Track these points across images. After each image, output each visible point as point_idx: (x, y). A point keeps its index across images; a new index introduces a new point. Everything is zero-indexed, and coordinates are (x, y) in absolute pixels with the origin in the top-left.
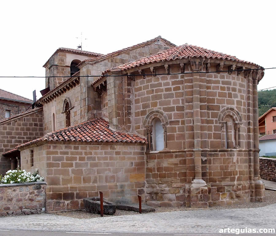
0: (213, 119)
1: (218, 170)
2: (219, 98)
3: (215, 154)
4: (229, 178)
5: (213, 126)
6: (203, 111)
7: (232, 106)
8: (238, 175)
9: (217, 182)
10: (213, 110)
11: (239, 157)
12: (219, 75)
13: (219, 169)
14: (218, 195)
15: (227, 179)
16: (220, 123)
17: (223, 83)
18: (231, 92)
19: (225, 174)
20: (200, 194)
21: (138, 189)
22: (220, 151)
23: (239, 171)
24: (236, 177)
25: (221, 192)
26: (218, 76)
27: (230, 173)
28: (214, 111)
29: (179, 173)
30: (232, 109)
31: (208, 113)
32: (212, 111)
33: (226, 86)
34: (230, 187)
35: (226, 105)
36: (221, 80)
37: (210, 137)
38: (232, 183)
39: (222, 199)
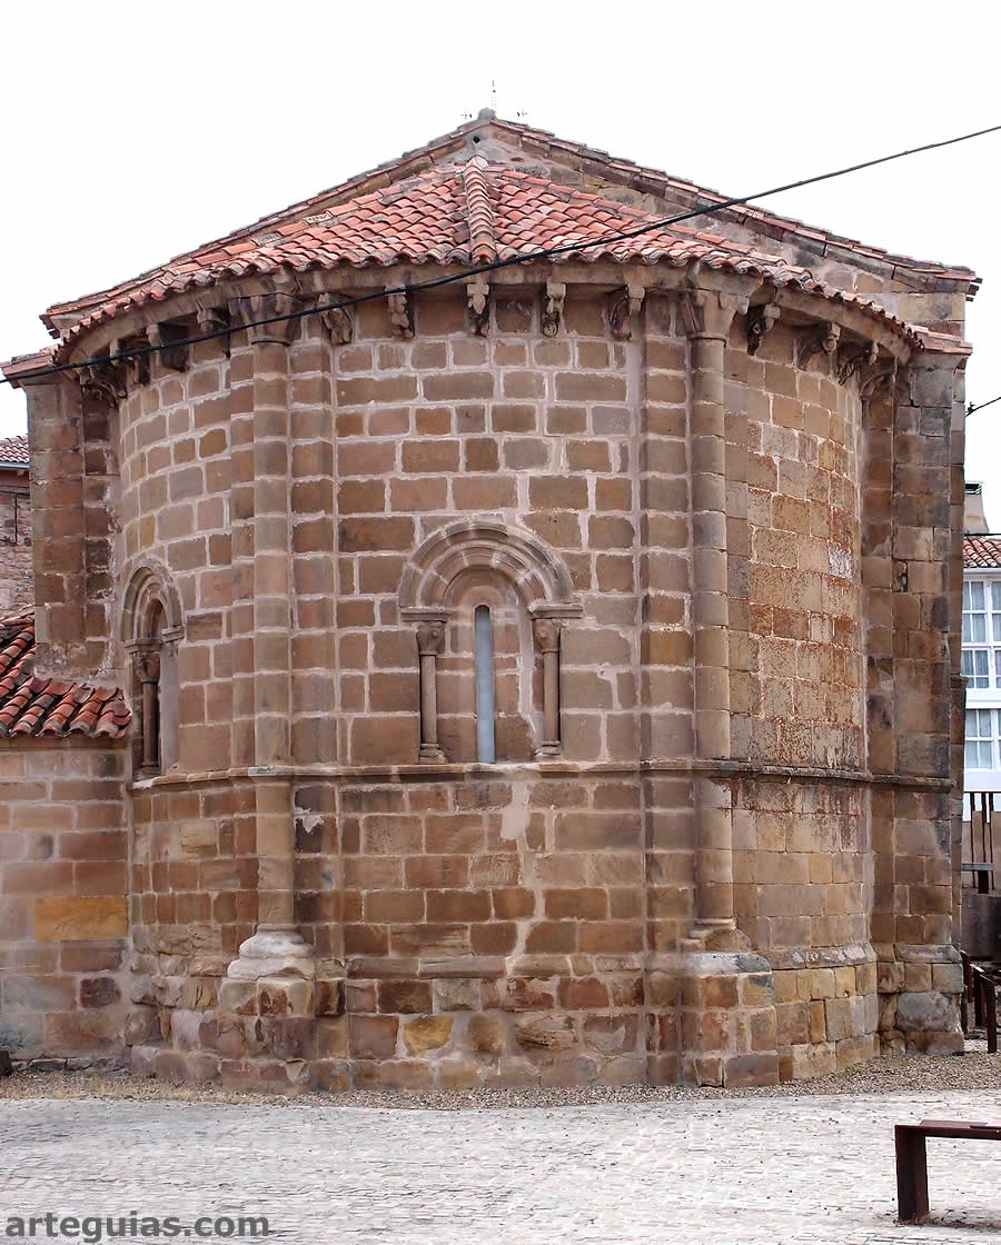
0: (369, 597)
1: (397, 884)
2: (405, 477)
3: (377, 792)
4: (468, 933)
5: (369, 638)
6: (308, 556)
7: (499, 516)
8: (540, 916)
9: (392, 955)
10: (374, 547)
11: (551, 815)
12: (408, 349)
13: (403, 877)
14: (387, 1029)
15: (451, 940)
16: (409, 618)
17: (435, 389)
18: (488, 432)
19: (441, 907)
20: (256, 1018)
21: (80, 977)
22: (406, 777)
23: (549, 895)
24: (523, 928)
25: (407, 1010)
26: (402, 352)
27: (476, 906)
28: (375, 554)
29: (220, 897)
30: (498, 534)
31: (345, 568)
32: (367, 554)
33: (451, 405)
34: (466, 985)
35: (450, 511)
36: (420, 375)
37: (351, 701)
38: (485, 962)
39: (411, 1053)
